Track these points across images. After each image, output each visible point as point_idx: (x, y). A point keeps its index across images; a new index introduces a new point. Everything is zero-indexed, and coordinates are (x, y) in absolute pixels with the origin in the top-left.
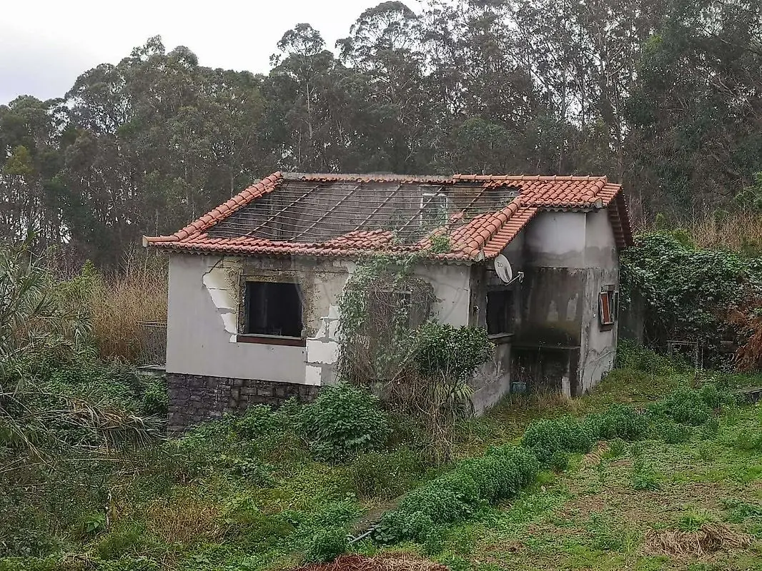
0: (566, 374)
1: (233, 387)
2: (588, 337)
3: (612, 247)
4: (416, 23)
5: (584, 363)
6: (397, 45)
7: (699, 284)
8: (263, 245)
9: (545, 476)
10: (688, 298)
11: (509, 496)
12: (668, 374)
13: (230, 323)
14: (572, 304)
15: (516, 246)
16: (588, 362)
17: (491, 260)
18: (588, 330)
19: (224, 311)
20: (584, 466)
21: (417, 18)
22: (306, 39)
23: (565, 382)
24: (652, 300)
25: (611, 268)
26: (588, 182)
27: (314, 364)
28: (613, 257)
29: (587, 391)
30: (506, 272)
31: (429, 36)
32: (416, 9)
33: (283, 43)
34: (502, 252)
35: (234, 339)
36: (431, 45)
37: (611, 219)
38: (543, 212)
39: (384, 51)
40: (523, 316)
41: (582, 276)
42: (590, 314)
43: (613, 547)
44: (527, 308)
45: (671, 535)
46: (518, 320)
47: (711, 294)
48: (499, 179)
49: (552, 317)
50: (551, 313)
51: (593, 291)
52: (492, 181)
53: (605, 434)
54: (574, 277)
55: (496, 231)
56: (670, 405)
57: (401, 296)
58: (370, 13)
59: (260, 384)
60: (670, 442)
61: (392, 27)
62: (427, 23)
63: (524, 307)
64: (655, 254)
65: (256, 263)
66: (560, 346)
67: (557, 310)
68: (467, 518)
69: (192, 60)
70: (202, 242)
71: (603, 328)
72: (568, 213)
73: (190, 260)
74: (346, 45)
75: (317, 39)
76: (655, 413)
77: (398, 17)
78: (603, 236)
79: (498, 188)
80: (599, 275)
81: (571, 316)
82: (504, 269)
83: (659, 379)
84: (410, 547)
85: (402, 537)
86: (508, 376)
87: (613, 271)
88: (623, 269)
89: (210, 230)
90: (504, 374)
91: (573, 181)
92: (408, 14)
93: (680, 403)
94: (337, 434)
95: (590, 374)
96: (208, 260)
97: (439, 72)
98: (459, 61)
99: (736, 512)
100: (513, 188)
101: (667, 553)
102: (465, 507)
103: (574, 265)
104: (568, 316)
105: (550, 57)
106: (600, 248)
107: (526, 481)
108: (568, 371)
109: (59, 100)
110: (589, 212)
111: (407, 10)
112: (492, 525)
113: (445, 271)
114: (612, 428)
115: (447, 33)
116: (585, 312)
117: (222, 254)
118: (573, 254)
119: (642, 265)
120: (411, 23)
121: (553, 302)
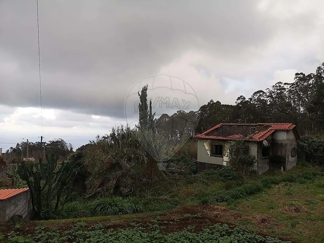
1: (210, 165)
2: (288, 158)
3: (295, 138)
4: (265, 94)
5: (287, 164)
6: (262, 99)
7: (318, 147)
8: (215, 137)
9: (264, 189)
10: (316, 150)
11: (254, 193)
12: (310, 167)
13: (209, 152)
14: (284, 151)
15: (270, 138)
16: (288, 164)
17: (262, 141)
19: (208, 150)
20: (275, 188)
21: (265, 93)
22: (242, 99)
23: (282, 168)
24: (307, 150)
25: (295, 143)
26: (288, 125)
27: (225, 161)
28: (295, 141)
29: (288, 170)
31: (268, 96)
32: (265, 91)
33: (238, 99)
34: (265, 139)
35: (209, 156)
36: (269, 98)
37: (294, 132)
38: (276, 131)
39: (259, 100)
41: (286, 145)
42: (289, 153)
43: (273, 208)
45: (287, 207)
47: (321, 149)
48: (267, 124)
49: (279, 153)
51: (289, 148)
52: (266, 124)
53: (284, 181)
54: (284, 145)
55: (264, 135)
56: (303, 175)
57: (241, 148)
58: (256, 93)
59: (214, 165)
60: (301, 183)
61: (260, 95)
62: (268, 94)
63: (272, 151)
64: (308, 140)
65: (214, 141)
66: (281, 160)
68: (241, 198)
69: (220, 103)
70: (204, 137)
71: (292, 156)
72: (282, 131)
73: (202, 140)
74: (251, 99)
75: (244, 98)
76: (299, 176)
77: (261, 93)
78: (292, 136)
79: (267, 126)
80: (291, 145)
81: (284, 154)
82: (265, 143)
83: (307, 168)
84: (225, 203)
85: (223, 201)
87: (295, 144)
88: (298, 143)
89: (206, 135)
90: (267, 165)
91: (284, 125)
92: (264, 93)
93: (306, 174)
94: (225, 176)
95: (289, 167)
96: (205, 140)
97: (271, 103)
98: (275, 101)
99: (309, 203)
100: (270, 126)
101: (285, 211)
102: (241, 195)
103: (284, 143)
105: (296, 99)
106: (291, 139)
107: (259, 190)
108: (283, 165)
109: (197, 111)
110: (287, 131)
111: (263, 92)
112: (247, 200)
113: (251, 143)
114: (286, 179)
115: (272, 96)
116: (287, 153)
117: (207, 139)
118: (283, 140)
119: (305, 143)
120: (264, 94)
121: (279, 150)
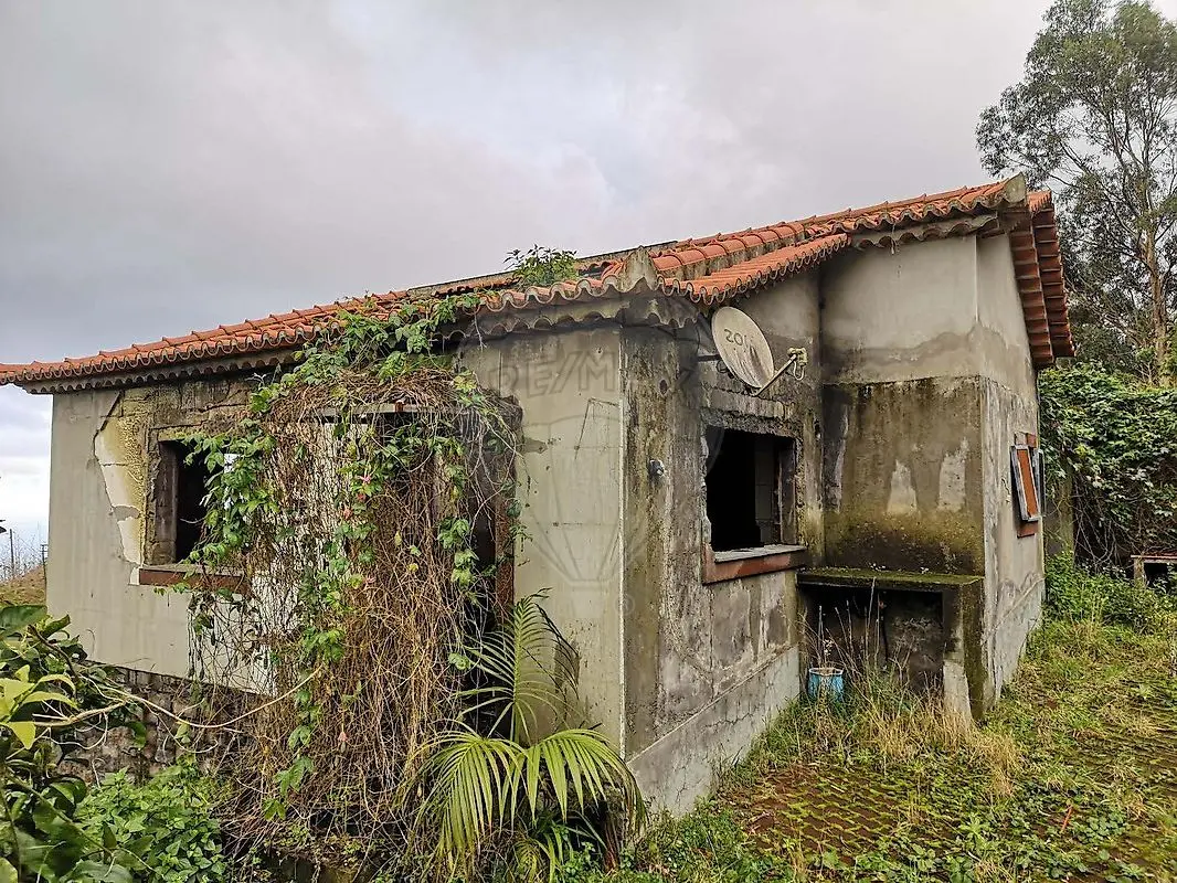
0: (954, 656)
2: (997, 550)
3: (1026, 353)
14: (952, 468)
16: (1001, 616)
18: (996, 532)
28: (1027, 375)
29: (1005, 690)
30: (755, 359)
40: (828, 504)
41: (975, 393)
42: (997, 494)
44: (835, 485)
46: (813, 513)
49: (900, 504)
50: (895, 494)
51: (999, 437)
54: (953, 400)
63: (827, 483)
66: (924, 577)
67: (914, 484)
72: (928, 244)
80: (1009, 406)
81: (951, 499)
82: (744, 351)
86: (792, 657)
87: (1029, 408)
90: (778, 652)
103: (951, 370)
104: (943, 497)
106: (1007, 342)
108: (960, 645)
113: (551, 351)
116: (987, 488)
118: (947, 340)
121: (900, 467)
